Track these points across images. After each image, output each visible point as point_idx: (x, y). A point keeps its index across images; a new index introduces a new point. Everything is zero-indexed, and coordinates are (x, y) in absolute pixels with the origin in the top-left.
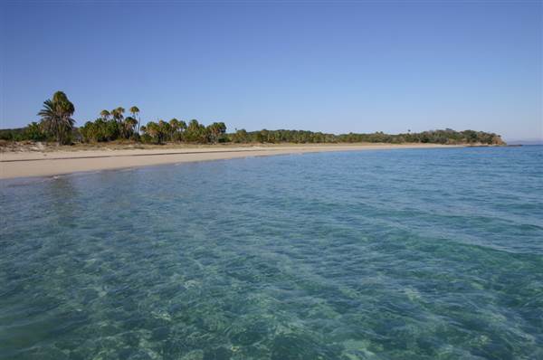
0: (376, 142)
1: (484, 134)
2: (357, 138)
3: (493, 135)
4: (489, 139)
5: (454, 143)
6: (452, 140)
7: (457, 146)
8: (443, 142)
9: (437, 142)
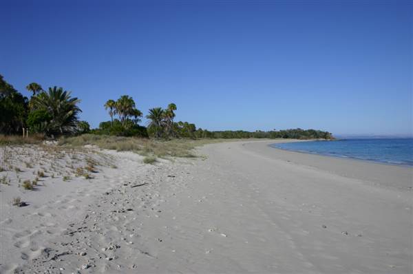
0: (260, 138)
1: (321, 132)
2: (246, 135)
3: (327, 133)
4: (325, 135)
5: (306, 139)
6: (304, 136)
7: (308, 140)
8: (298, 138)
9: (294, 138)
